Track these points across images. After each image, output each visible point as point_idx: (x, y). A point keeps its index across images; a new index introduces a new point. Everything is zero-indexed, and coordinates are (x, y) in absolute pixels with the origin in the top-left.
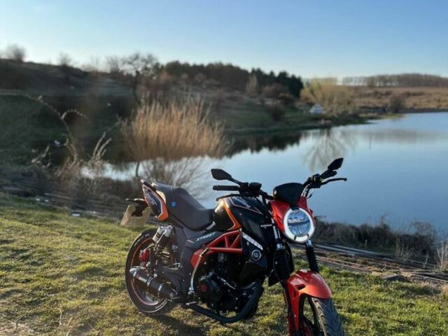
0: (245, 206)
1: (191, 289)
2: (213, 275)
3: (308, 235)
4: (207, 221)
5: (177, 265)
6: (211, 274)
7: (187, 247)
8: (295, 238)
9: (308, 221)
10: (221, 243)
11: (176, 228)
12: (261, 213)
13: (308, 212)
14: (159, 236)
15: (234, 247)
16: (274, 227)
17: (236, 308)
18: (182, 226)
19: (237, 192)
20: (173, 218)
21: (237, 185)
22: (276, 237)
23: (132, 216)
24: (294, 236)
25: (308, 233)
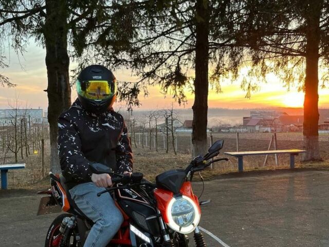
0: (131, 197)
3: (193, 224)
8: (180, 229)
9: (192, 209)
12: (147, 203)
14: (64, 227)
16: (161, 218)
22: (163, 228)
23: (47, 205)
24: (179, 227)
25: (194, 222)
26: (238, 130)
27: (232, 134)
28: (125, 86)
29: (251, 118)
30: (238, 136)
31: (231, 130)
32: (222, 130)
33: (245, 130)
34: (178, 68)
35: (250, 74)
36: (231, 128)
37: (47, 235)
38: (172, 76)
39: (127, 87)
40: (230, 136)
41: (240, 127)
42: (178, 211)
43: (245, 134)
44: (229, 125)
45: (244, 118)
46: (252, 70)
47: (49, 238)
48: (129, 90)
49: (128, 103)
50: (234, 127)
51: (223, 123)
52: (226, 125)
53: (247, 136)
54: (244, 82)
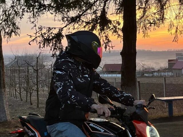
0: (100, 131)
26: (163, 74)
27: (157, 79)
28: (49, 31)
29: (177, 60)
30: (165, 81)
31: (155, 74)
32: (146, 75)
33: (170, 74)
34: (104, 12)
35: (177, 17)
36: (155, 72)
38: (97, 21)
39: (51, 33)
40: (154, 81)
41: (165, 70)
43: (171, 79)
44: (153, 69)
45: (169, 61)
46: (180, 13)
48: (53, 35)
49: (53, 49)
50: (159, 71)
51: (146, 67)
52: (149, 68)
53: (173, 81)
54: (171, 25)
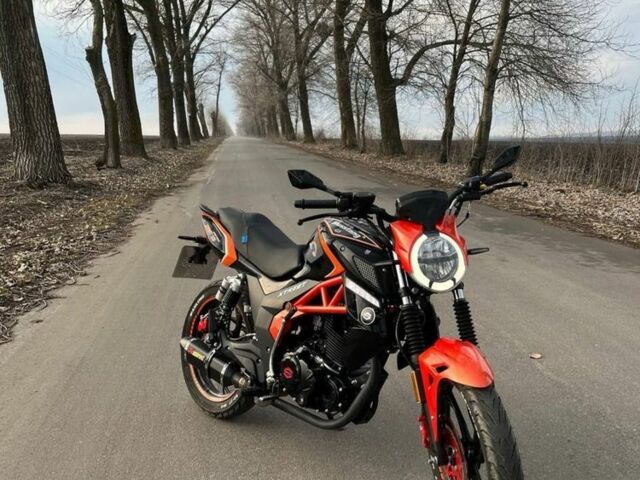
0: (351, 236)
1: (270, 373)
2: (303, 352)
3: (454, 280)
4: (295, 264)
5: (251, 337)
6: (300, 350)
7: (264, 307)
8: (431, 284)
9: (455, 257)
10: (316, 299)
11: (249, 277)
12: (377, 246)
13: (455, 240)
14: (224, 291)
15: (336, 304)
16: (398, 267)
17: (340, 405)
18: (258, 273)
19: (336, 211)
20: (243, 262)
21: (335, 198)
22: (402, 285)
23: (190, 262)
24: (429, 281)
25: (455, 277)
37: (191, 310)
42: (430, 256)
47: (194, 315)
